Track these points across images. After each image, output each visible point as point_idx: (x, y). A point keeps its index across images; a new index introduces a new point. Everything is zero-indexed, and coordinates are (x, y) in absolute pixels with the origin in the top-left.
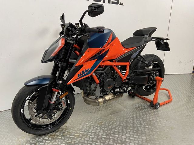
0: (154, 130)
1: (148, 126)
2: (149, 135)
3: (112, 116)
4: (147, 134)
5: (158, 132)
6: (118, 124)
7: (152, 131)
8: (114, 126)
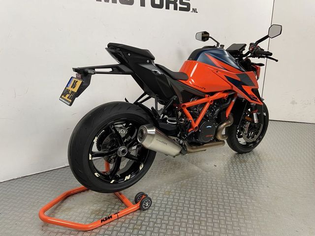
0: (249, 201)
1: (240, 195)
2: (242, 208)
3: (185, 182)
4: (239, 206)
5: (256, 204)
6: (193, 193)
7: (246, 202)
8: (188, 196)
